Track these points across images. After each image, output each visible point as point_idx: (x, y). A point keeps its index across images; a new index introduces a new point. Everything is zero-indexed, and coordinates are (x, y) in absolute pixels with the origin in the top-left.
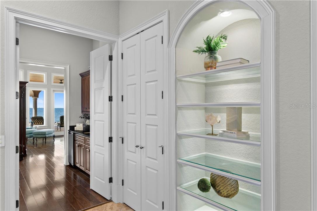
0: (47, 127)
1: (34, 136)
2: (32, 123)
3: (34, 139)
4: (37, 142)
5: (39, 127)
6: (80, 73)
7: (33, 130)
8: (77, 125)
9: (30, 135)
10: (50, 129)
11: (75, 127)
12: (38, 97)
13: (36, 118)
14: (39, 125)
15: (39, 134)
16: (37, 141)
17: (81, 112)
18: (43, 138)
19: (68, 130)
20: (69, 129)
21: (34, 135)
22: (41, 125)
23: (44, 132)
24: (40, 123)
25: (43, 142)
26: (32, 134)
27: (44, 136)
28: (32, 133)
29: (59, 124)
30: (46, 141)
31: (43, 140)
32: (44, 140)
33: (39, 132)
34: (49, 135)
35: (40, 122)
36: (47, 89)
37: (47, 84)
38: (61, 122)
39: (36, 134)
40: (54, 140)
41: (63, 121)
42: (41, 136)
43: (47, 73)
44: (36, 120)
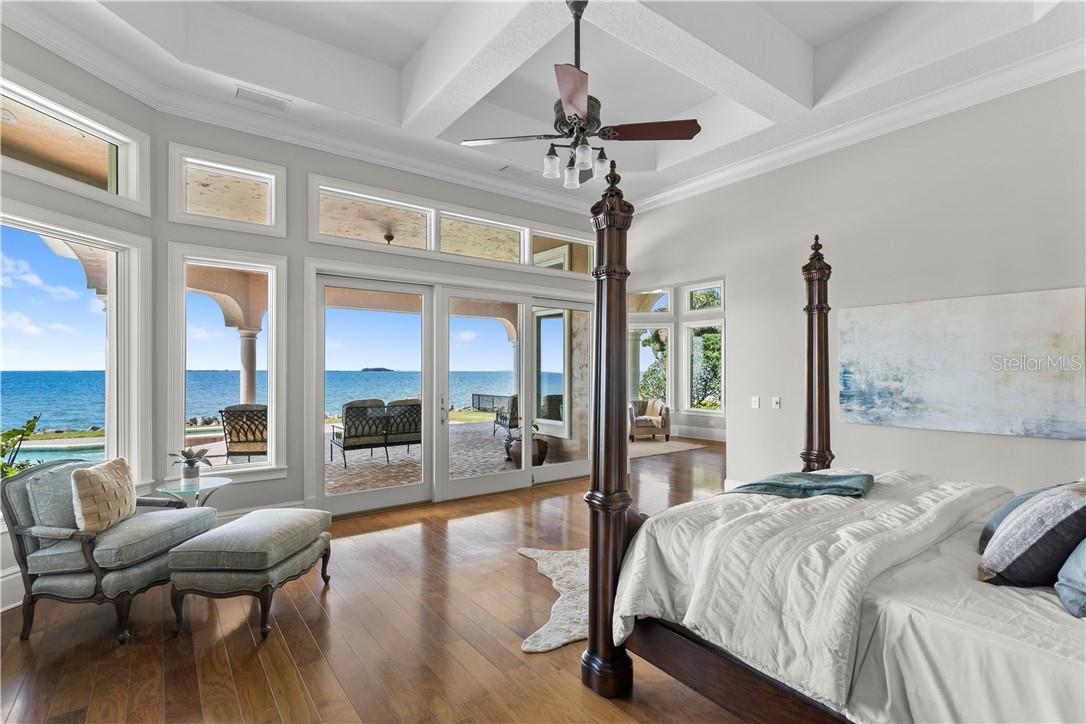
1: (181, 578)
2: (190, 462)
12: (258, 326)
13: (244, 412)
23: (252, 554)
27: (254, 580)
29: (338, 436)
33: (218, 553)
34: (293, 564)
35: (261, 428)
36: (283, 262)
37: (284, 235)
38: (348, 429)
39: (192, 564)
40: (326, 579)
41: (354, 423)
42: (233, 576)
43: (283, 171)
44: (241, 423)
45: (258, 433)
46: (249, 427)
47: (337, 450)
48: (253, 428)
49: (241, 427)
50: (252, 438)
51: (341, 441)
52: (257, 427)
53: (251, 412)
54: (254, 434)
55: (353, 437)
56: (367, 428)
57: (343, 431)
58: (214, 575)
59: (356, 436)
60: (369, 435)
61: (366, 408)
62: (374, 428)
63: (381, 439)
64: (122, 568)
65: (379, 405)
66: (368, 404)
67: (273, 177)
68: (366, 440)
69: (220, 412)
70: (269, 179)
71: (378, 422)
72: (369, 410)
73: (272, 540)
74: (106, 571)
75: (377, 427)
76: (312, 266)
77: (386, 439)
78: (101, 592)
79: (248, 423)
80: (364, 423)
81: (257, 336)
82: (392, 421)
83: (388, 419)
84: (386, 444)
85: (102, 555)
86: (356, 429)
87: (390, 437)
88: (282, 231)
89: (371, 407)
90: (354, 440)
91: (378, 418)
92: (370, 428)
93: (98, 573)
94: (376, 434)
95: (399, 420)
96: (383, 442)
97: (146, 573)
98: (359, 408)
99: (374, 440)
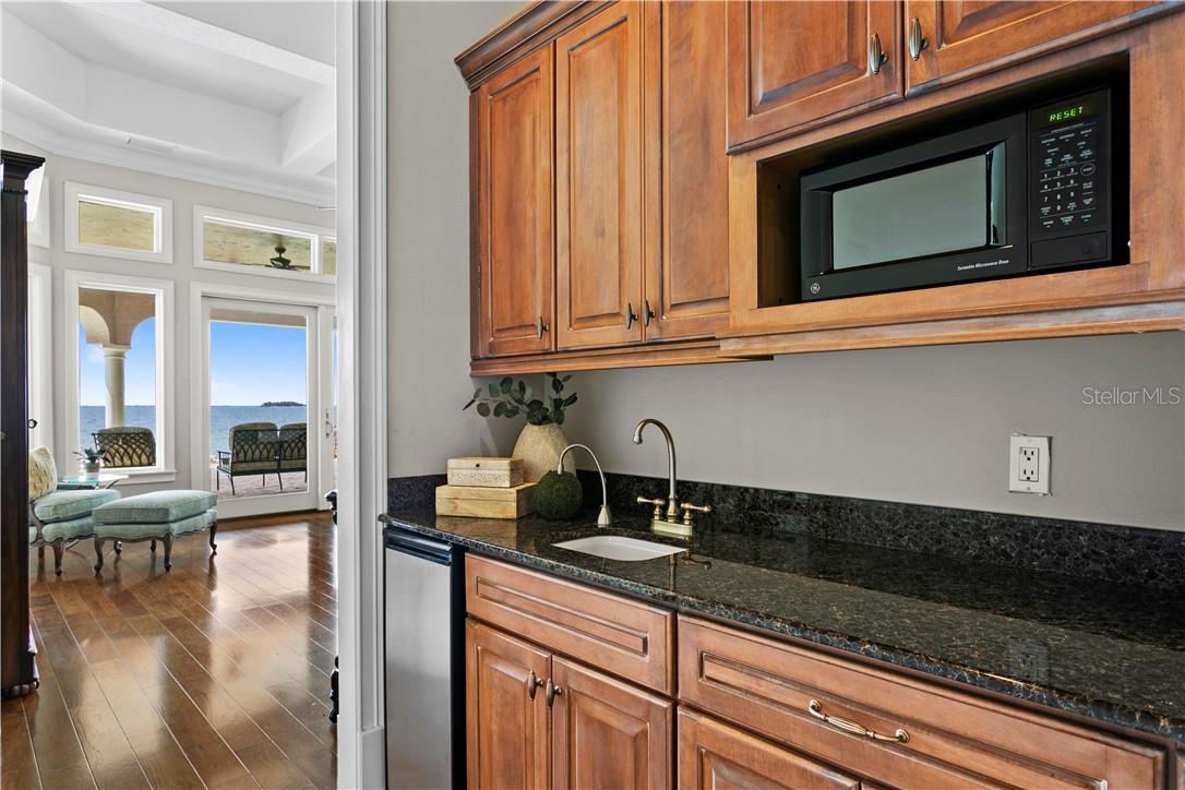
0: (172, 479)
1: (101, 530)
2: (93, 458)
3: (98, 546)
4: (117, 559)
5: (131, 476)
6: (461, 48)
7: (100, 497)
8: (460, 470)
9: (76, 523)
10: (189, 487)
11: (441, 491)
12: (127, 344)
13: (120, 434)
14: (132, 465)
15: (128, 517)
16: (118, 552)
17: (469, 370)
18: (154, 540)
19: (380, 518)
20: (382, 508)
21: (98, 523)
22: (141, 465)
23: (157, 510)
24: (139, 457)
25: (154, 558)
26: (89, 520)
27: (159, 529)
28: (88, 514)
29: (225, 461)
30: (172, 553)
31: (153, 548)
32: (160, 549)
33: (131, 510)
34: (188, 524)
35: (139, 452)
36: (170, 286)
37: (171, 262)
38: (236, 454)
39: (110, 518)
40: (214, 547)
41: (242, 447)
42: (143, 526)
43: (169, 204)
44: (116, 446)
45: (135, 457)
46: (126, 451)
47: (224, 476)
48: (130, 451)
49: (117, 451)
50: (129, 463)
51: (229, 467)
52: (134, 451)
53: (128, 434)
54: (131, 458)
55: (242, 462)
56: (257, 452)
57: (230, 456)
58: (128, 526)
59: (245, 461)
60: (260, 460)
61: (256, 431)
62: (265, 452)
63: (273, 465)
64: (57, 521)
65: (271, 428)
66: (259, 428)
67: (160, 209)
68: (259, 465)
69: (94, 434)
70: (157, 212)
71: (269, 446)
72: (260, 434)
73: (171, 502)
74: (44, 523)
75: (269, 452)
76: (197, 289)
77: (279, 465)
78: (42, 538)
79: (125, 446)
80: (254, 447)
81: (126, 355)
82: (286, 445)
83: (281, 444)
84: (279, 471)
85: (41, 512)
86: (246, 453)
87: (283, 462)
88: (169, 259)
89: (262, 431)
90: (243, 465)
91: (269, 443)
92: (261, 453)
93: (38, 524)
94: (268, 459)
95: (293, 445)
96: (275, 468)
97: (74, 527)
98: (247, 431)
99: (267, 465)
